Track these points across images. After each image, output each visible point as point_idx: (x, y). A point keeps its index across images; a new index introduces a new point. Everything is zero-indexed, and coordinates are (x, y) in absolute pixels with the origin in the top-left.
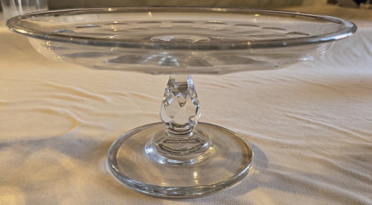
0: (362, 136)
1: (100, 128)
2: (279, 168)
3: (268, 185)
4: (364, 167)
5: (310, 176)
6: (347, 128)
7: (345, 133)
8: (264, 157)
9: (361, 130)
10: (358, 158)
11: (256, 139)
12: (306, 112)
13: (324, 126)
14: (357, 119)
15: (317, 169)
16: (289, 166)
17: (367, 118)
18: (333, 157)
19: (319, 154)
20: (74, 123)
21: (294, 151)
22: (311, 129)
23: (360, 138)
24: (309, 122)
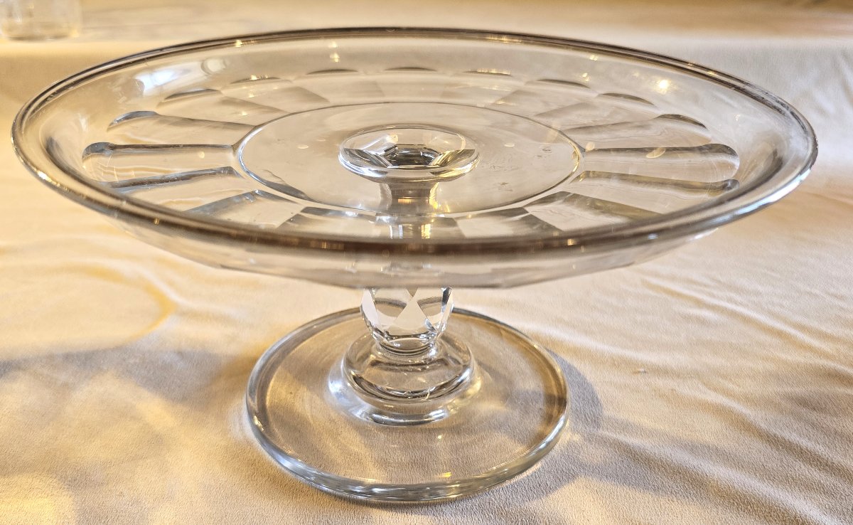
0: (816, 343)
1: (224, 319)
2: (625, 427)
3: (599, 472)
4: (813, 425)
5: (693, 448)
6: (785, 321)
7: (780, 334)
8: (594, 401)
9: (814, 324)
10: (803, 402)
11: (577, 352)
12: (695, 276)
13: (733, 314)
14: (810, 294)
15: (709, 430)
16: (647, 423)
17: (832, 290)
18: (748, 400)
19: (715, 390)
20: (164, 308)
21: (661, 383)
22: (703, 322)
23: (810, 349)
24: (699, 304)
